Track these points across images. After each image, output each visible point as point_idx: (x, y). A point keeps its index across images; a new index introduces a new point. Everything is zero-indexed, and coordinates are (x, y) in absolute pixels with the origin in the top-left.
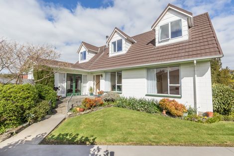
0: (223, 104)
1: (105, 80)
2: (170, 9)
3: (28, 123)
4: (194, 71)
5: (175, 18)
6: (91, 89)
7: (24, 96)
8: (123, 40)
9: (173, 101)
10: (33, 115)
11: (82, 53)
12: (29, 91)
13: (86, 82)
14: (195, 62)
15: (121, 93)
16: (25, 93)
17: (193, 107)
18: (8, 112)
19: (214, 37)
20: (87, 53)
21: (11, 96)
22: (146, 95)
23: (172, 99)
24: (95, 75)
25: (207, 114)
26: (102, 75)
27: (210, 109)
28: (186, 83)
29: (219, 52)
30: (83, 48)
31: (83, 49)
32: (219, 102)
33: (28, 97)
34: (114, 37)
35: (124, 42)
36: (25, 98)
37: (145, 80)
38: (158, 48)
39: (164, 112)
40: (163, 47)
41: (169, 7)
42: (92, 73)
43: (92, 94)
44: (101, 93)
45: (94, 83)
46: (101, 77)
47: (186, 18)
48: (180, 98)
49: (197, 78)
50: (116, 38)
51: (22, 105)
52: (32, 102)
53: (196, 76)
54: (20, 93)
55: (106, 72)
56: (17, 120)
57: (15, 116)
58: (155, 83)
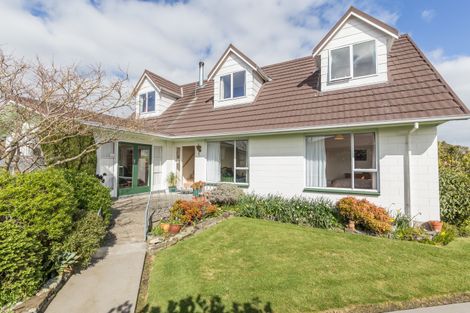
0: (456, 205)
1: (207, 158)
2: (352, 17)
3: (60, 277)
4: (407, 143)
5: (363, 36)
6: (172, 178)
7: (47, 205)
8: (247, 73)
9: (364, 201)
10: (73, 254)
11: (143, 96)
12: (58, 191)
13: (161, 161)
14: (417, 126)
15: (247, 187)
16: (50, 195)
17: (403, 212)
18: (12, 255)
19: (439, 80)
20: (157, 96)
21: (12, 207)
22: (305, 191)
23: (360, 198)
24: (181, 146)
25: (430, 226)
26: (199, 148)
27: (435, 216)
28: (388, 166)
29: (461, 108)
30: (146, 83)
31: (148, 87)
32: (448, 202)
33: (57, 207)
34: (226, 64)
35: (249, 77)
36: (50, 211)
37: (302, 160)
38: (328, 94)
39: (352, 225)
40: (337, 93)
41: (352, 13)
42: (173, 142)
43: (173, 189)
44: (199, 186)
45: (178, 165)
46: (197, 151)
47: (385, 39)
48: (377, 195)
49: (412, 158)
50: (232, 67)
51: (44, 231)
52: (67, 221)
53: (410, 152)
54: (33, 196)
55: (208, 141)
56: (35, 276)
57: (30, 264)
58: (322, 165)
